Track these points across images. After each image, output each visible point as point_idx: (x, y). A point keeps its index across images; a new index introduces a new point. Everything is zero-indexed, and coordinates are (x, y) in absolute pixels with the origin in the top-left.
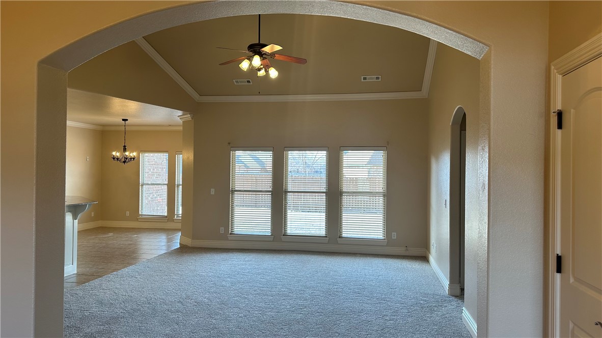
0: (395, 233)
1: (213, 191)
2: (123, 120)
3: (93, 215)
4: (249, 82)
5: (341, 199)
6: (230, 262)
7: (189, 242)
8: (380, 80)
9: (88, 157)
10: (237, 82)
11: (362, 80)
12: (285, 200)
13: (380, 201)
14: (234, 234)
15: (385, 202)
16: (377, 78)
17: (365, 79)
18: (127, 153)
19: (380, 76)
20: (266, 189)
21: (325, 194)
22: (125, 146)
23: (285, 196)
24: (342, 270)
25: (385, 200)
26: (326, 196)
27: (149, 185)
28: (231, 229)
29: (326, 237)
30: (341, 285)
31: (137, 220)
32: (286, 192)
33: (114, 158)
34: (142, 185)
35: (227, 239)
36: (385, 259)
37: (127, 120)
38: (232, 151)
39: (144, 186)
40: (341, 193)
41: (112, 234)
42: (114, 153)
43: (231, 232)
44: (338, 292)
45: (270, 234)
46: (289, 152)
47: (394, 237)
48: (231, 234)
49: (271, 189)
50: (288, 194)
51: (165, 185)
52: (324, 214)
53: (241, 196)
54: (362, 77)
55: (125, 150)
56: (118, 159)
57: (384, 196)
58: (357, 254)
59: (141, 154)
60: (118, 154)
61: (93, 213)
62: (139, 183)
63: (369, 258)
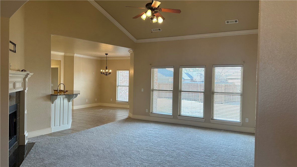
0: (248, 119)
1: (142, 90)
2: (106, 54)
3: (96, 100)
4: (159, 30)
5: (213, 96)
6: (145, 128)
7: (131, 116)
8: (238, 22)
9: (94, 73)
10: (154, 30)
11: (226, 23)
12: (180, 96)
13: (238, 98)
14: (153, 113)
15: (241, 99)
16: (236, 21)
17: (228, 22)
18: (107, 71)
19: (238, 20)
20: (169, 90)
21: (203, 93)
22: (106, 67)
23: (180, 93)
24: (207, 140)
25: (241, 98)
26: (204, 94)
27: (121, 86)
28: (152, 111)
29: (203, 118)
30: (200, 149)
31: (115, 103)
32: (181, 91)
33: (101, 73)
34: (118, 86)
35: (149, 116)
36: (239, 134)
37: (107, 54)
38: (153, 68)
39: (119, 87)
40: (213, 93)
41: (102, 109)
42: (101, 70)
43: (152, 112)
44: (196, 154)
45: (172, 115)
46: (183, 69)
47: (247, 121)
48: (151, 113)
49: (172, 90)
50: (182, 92)
51: (128, 86)
52: (203, 103)
53: (157, 93)
54: (226, 21)
55: (106, 69)
56: (103, 73)
57: (241, 95)
58: (222, 130)
59: (117, 71)
60: (104, 71)
61: (96, 99)
62: (116, 85)
63: (228, 133)
